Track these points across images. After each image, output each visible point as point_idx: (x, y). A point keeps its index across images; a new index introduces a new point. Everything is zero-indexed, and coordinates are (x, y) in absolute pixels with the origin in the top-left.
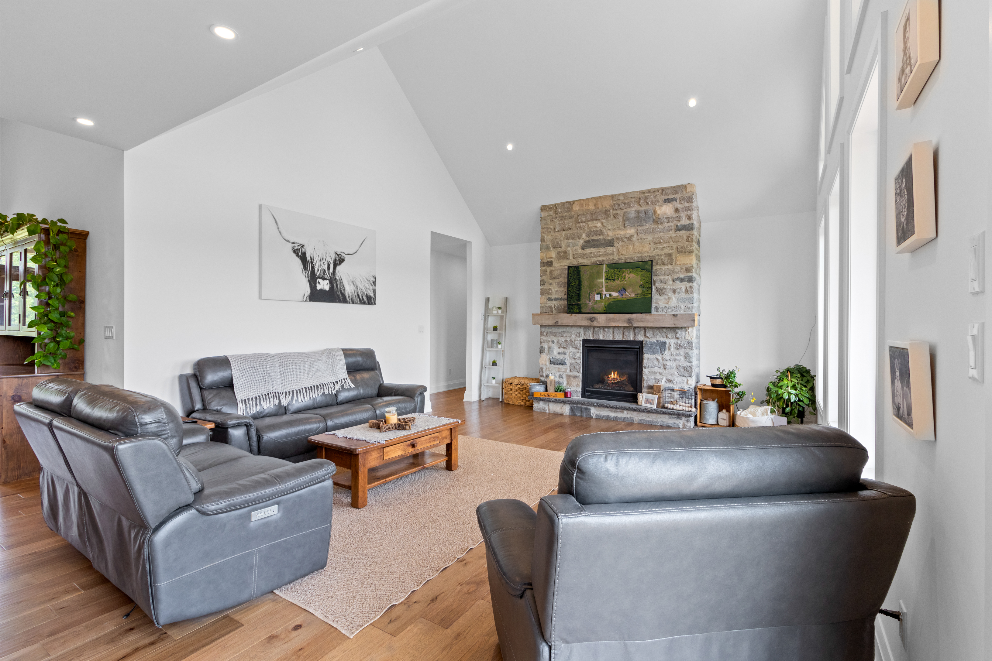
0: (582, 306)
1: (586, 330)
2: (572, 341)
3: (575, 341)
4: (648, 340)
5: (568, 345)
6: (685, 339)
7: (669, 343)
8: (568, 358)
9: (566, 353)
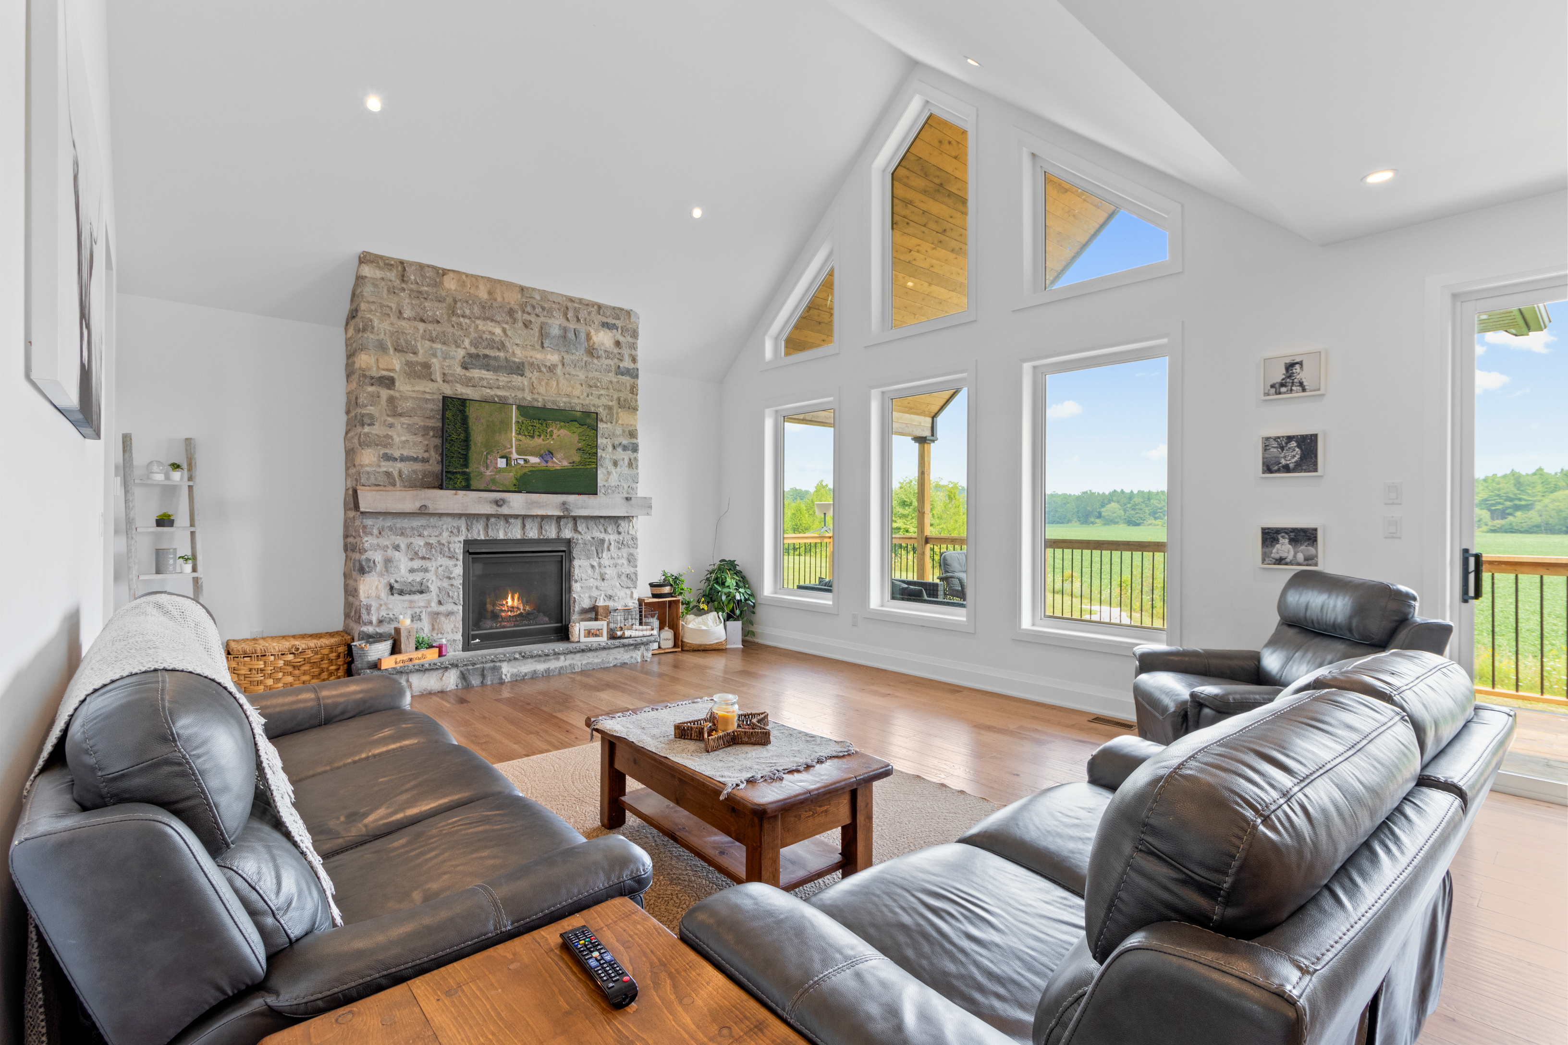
0: (472, 475)
1: (472, 524)
2: (443, 545)
3: (449, 543)
4: (580, 537)
5: (434, 552)
6: (628, 533)
7: (609, 540)
8: (434, 578)
9: (430, 569)
